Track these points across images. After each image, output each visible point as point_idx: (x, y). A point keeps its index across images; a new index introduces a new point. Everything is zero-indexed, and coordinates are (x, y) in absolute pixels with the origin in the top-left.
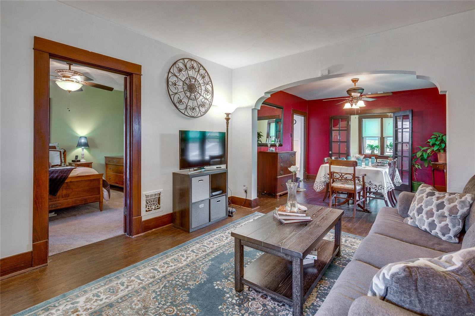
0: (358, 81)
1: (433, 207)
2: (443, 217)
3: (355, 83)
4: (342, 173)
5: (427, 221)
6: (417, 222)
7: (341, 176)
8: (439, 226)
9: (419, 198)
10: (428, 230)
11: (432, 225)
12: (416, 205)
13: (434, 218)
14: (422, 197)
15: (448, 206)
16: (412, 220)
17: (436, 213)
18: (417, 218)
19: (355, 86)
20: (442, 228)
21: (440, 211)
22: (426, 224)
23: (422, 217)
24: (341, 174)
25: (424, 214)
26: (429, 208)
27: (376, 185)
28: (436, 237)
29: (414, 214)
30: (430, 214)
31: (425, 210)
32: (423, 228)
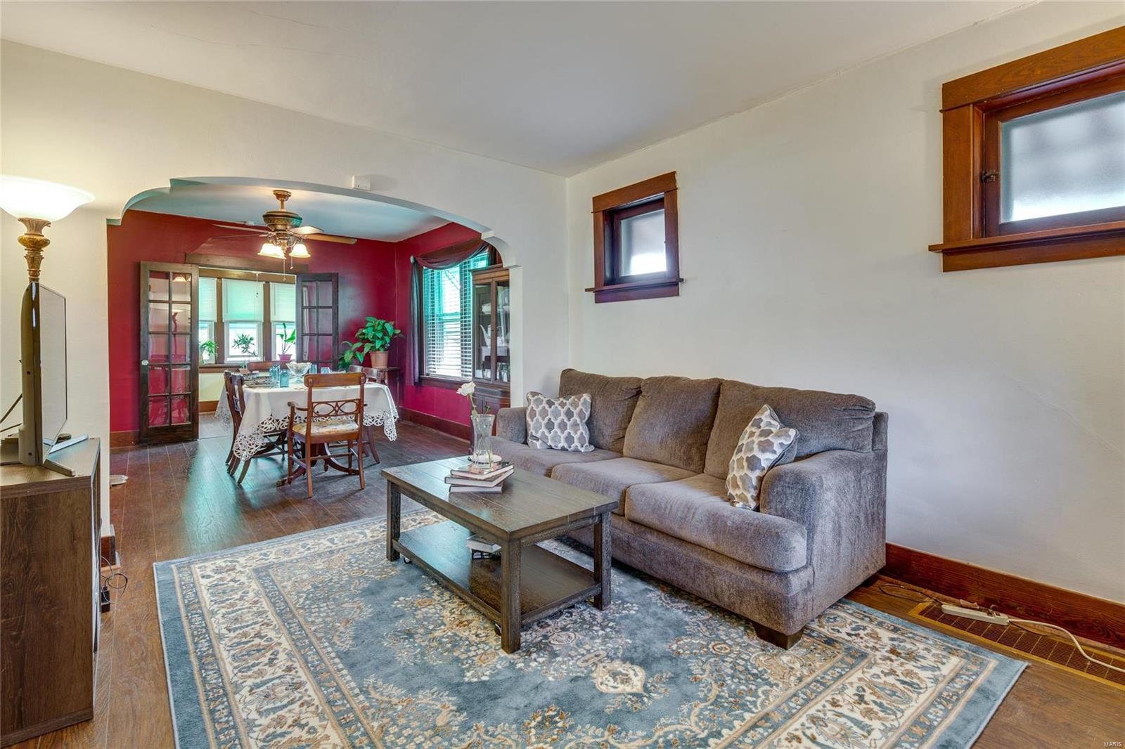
0: (290, 198)
1: (563, 417)
2: (576, 425)
3: (282, 201)
4: (337, 402)
5: (563, 436)
6: (550, 441)
7: (334, 409)
8: (576, 437)
9: (541, 411)
10: (566, 446)
11: (569, 439)
12: (540, 420)
13: (568, 430)
14: (544, 408)
15: (576, 412)
16: (540, 441)
17: (568, 423)
18: (549, 436)
19: (282, 207)
20: (579, 439)
21: (572, 419)
22: (562, 440)
23: (556, 432)
24: (335, 403)
25: (556, 428)
26: (559, 419)
27: (373, 417)
28: (576, 451)
29: (543, 433)
30: (563, 426)
31: (556, 423)
32: (560, 446)
